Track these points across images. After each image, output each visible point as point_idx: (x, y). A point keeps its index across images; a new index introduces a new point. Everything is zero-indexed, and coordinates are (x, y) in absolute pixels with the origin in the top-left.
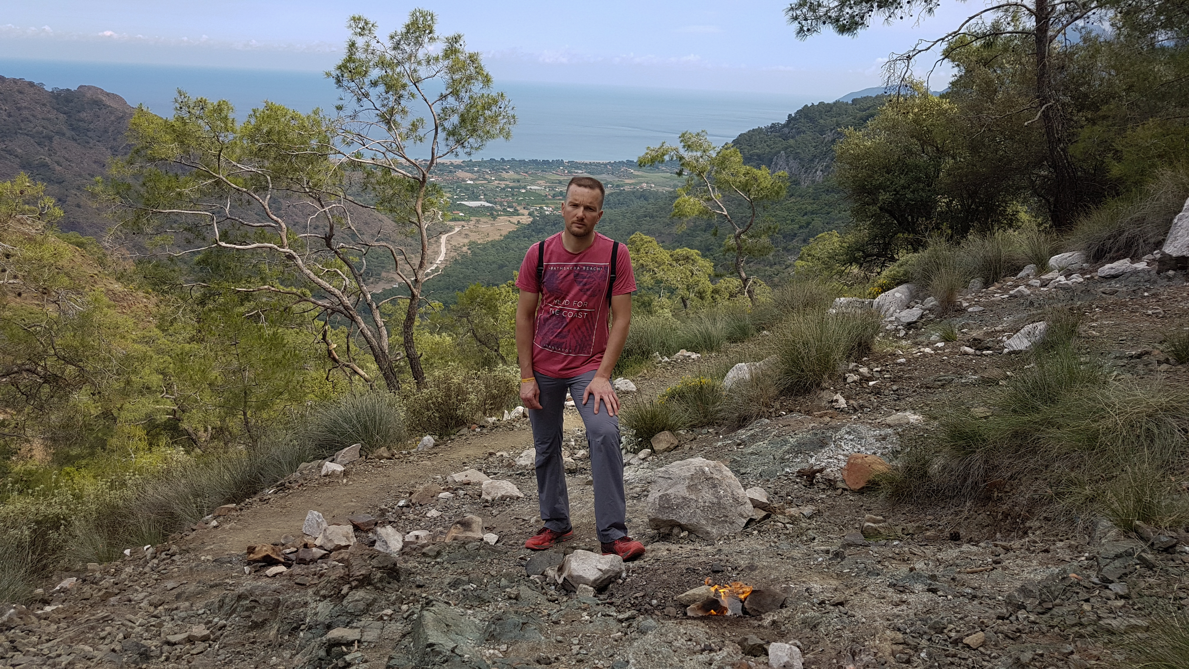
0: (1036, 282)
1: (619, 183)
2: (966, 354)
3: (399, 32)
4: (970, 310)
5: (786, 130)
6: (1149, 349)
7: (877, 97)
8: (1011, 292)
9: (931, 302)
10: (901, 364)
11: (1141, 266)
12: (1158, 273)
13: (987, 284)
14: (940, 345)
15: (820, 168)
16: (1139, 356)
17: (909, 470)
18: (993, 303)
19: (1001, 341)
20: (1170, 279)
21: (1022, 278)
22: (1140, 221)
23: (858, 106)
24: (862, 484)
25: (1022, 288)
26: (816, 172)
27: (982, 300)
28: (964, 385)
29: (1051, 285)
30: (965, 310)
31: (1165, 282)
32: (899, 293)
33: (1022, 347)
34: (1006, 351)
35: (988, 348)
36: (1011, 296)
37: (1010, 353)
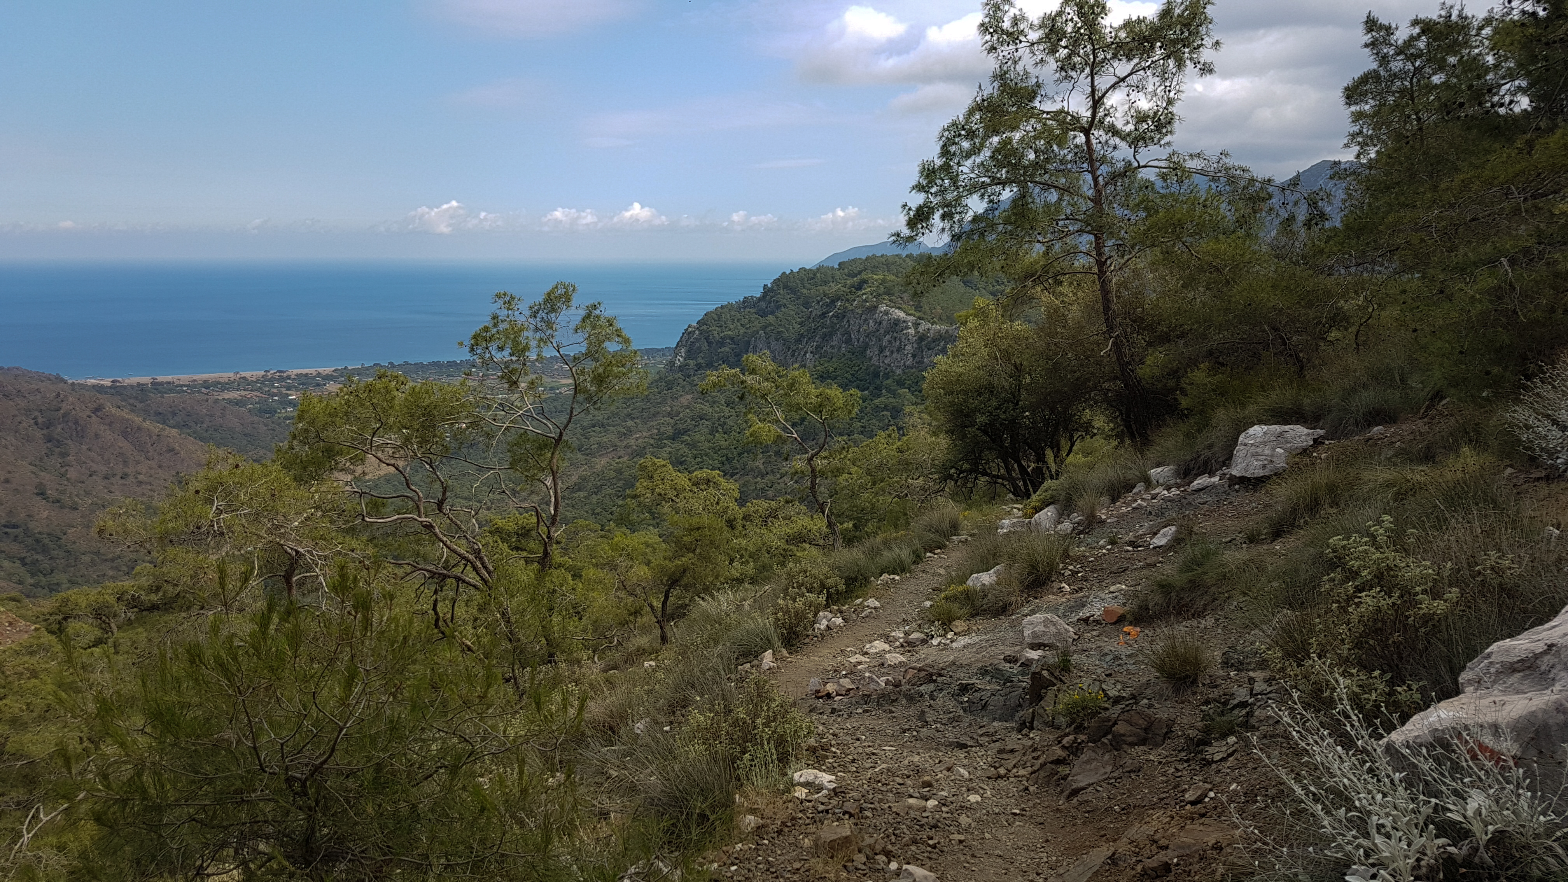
0: (1149, 497)
1: (553, 384)
2: (1128, 551)
3: (537, 303)
4: (1108, 521)
5: (763, 304)
6: (1234, 537)
7: (867, 259)
8: (1133, 505)
9: (1076, 517)
10: (1092, 561)
11: (1216, 479)
12: (1229, 486)
13: (1114, 500)
14: (1109, 547)
15: (810, 349)
16: (1230, 542)
17: (1140, 607)
18: (1123, 515)
19: (1146, 541)
20: (1237, 491)
21: (1136, 494)
22: (1210, 447)
23: (846, 270)
24: (1115, 619)
25: (1139, 501)
26: (805, 355)
27: (1114, 512)
28: (1135, 569)
29: (1158, 498)
30: (1104, 521)
31: (1234, 493)
32: (1049, 513)
33: (1162, 543)
34: (1151, 547)
35: (1140, 546)
36: (1134, 508)
37: (1155, 548)
